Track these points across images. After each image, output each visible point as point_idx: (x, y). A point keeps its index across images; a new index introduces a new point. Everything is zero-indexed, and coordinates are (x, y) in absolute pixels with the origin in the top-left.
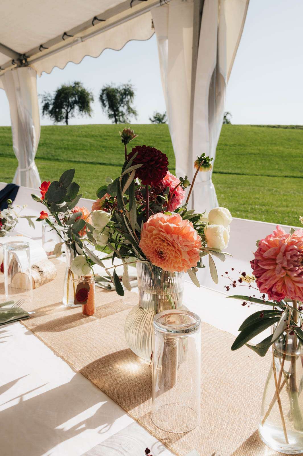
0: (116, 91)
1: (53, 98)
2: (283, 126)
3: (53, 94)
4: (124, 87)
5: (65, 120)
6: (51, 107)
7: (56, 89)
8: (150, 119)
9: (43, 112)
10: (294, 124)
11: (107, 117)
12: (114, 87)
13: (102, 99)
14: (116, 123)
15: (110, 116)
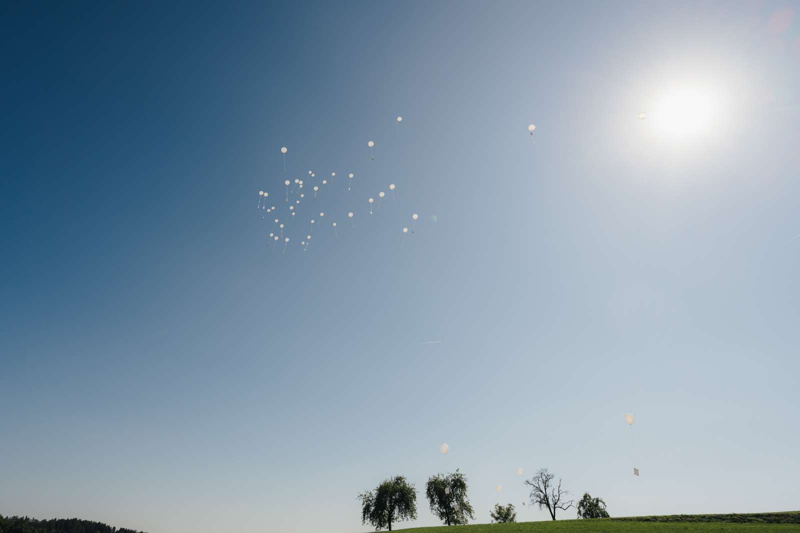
0: (444, 484)
1: (375, 496)
2: (662, 517)
3: (374, 494)
4: (453, 478)
5: (387, 525)
6: (373, 508)
7: (377, 485)
8: (493, 515)
9: (364, 515)
10: (679, 513)
11: (438, 518)
12: (442, 478)
13: (430, 495)
14: (449, 524)
15: (442, 515)
